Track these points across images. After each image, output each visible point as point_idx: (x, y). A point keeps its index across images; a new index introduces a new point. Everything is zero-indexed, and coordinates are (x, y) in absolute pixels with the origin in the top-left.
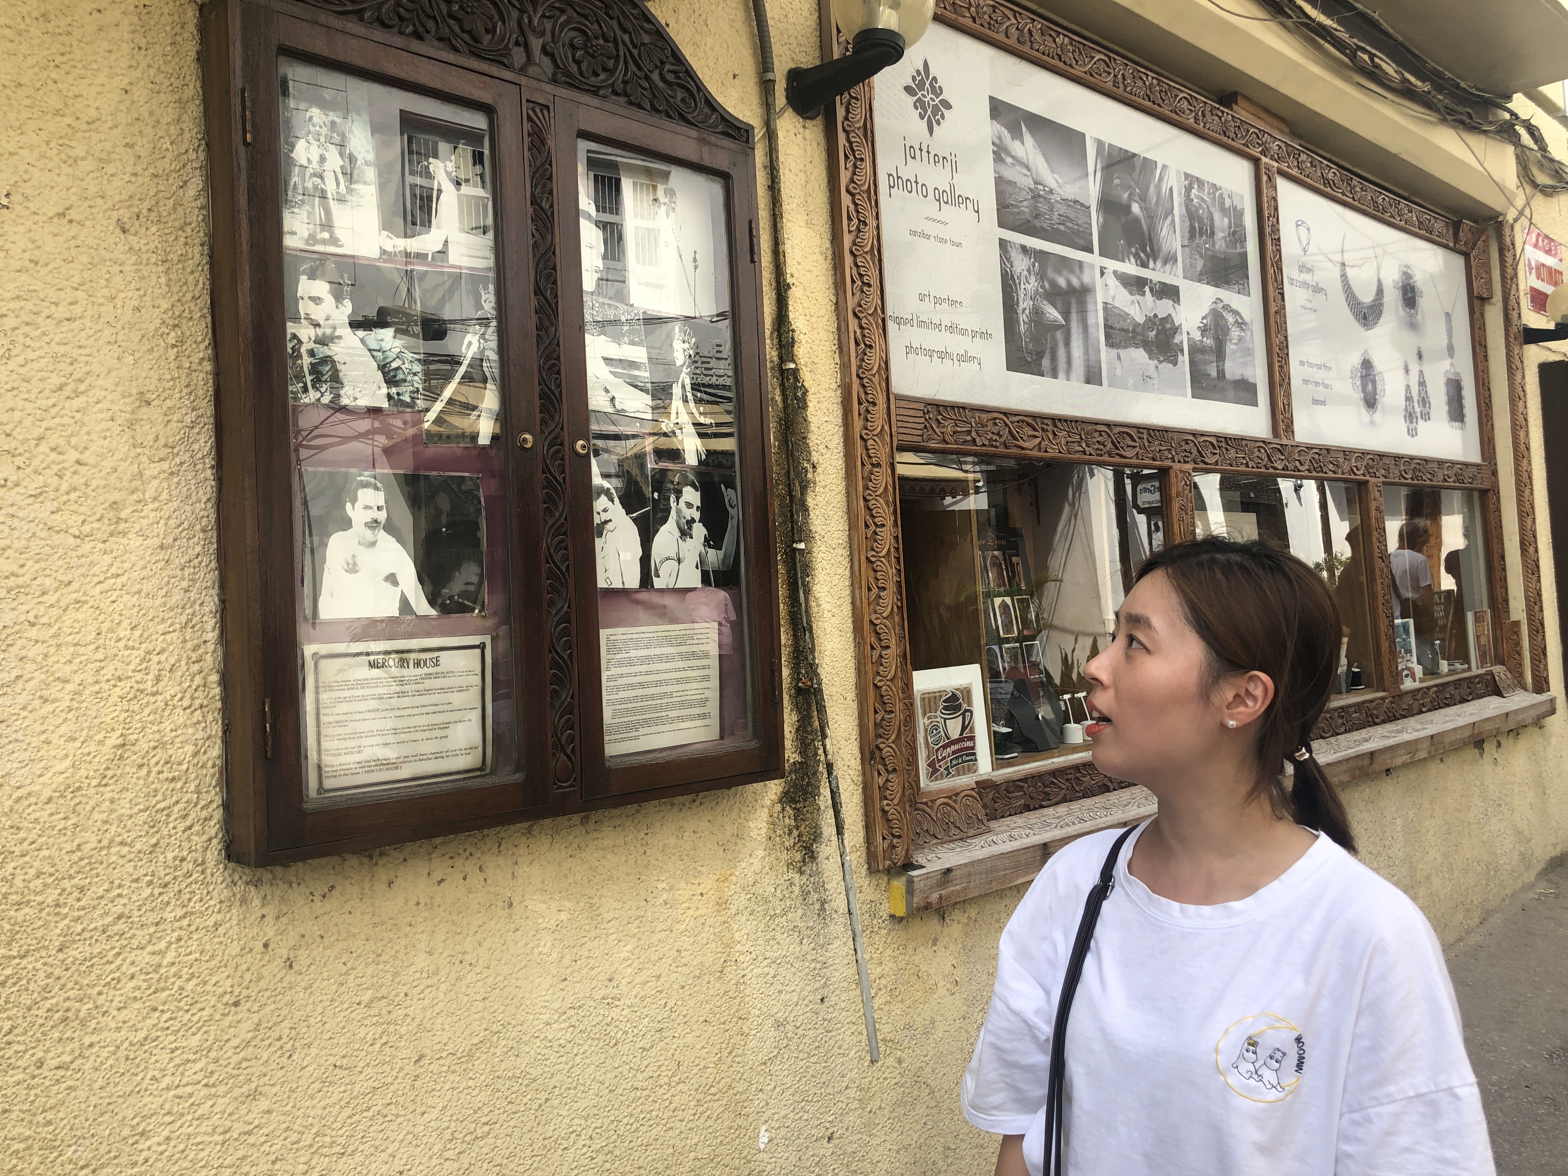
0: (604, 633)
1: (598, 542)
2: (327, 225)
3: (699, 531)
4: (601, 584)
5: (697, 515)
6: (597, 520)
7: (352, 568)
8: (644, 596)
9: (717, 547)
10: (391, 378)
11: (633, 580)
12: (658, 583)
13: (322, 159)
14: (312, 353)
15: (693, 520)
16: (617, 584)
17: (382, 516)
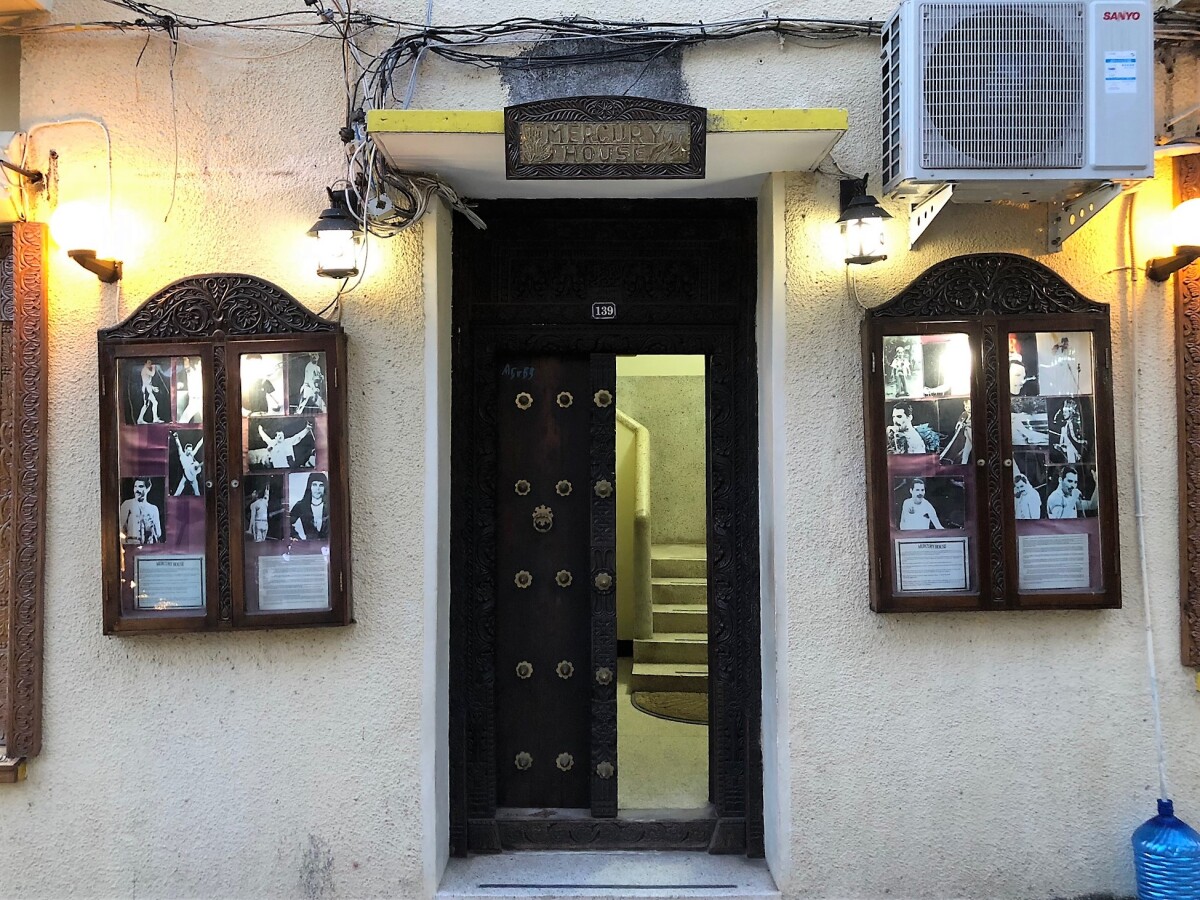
0: (1020, 538)
1: (1017, 500)
2: (904, 389)
4: (1018, 516)
5: (1075, 485)
6: (1016, 491)
7: (912, 512)
9: (1088, 498)
10: (927, 442)
11: (1037, 515)
12: (1051, 517)
13: (903, 364)
14: (897, 436)
15: (1072, 488)
16: (1027, 518)
17: (923, 493)
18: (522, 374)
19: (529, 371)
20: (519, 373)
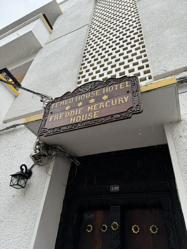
18: (90, 217)
19: (92, 216)
20: (89, 216)
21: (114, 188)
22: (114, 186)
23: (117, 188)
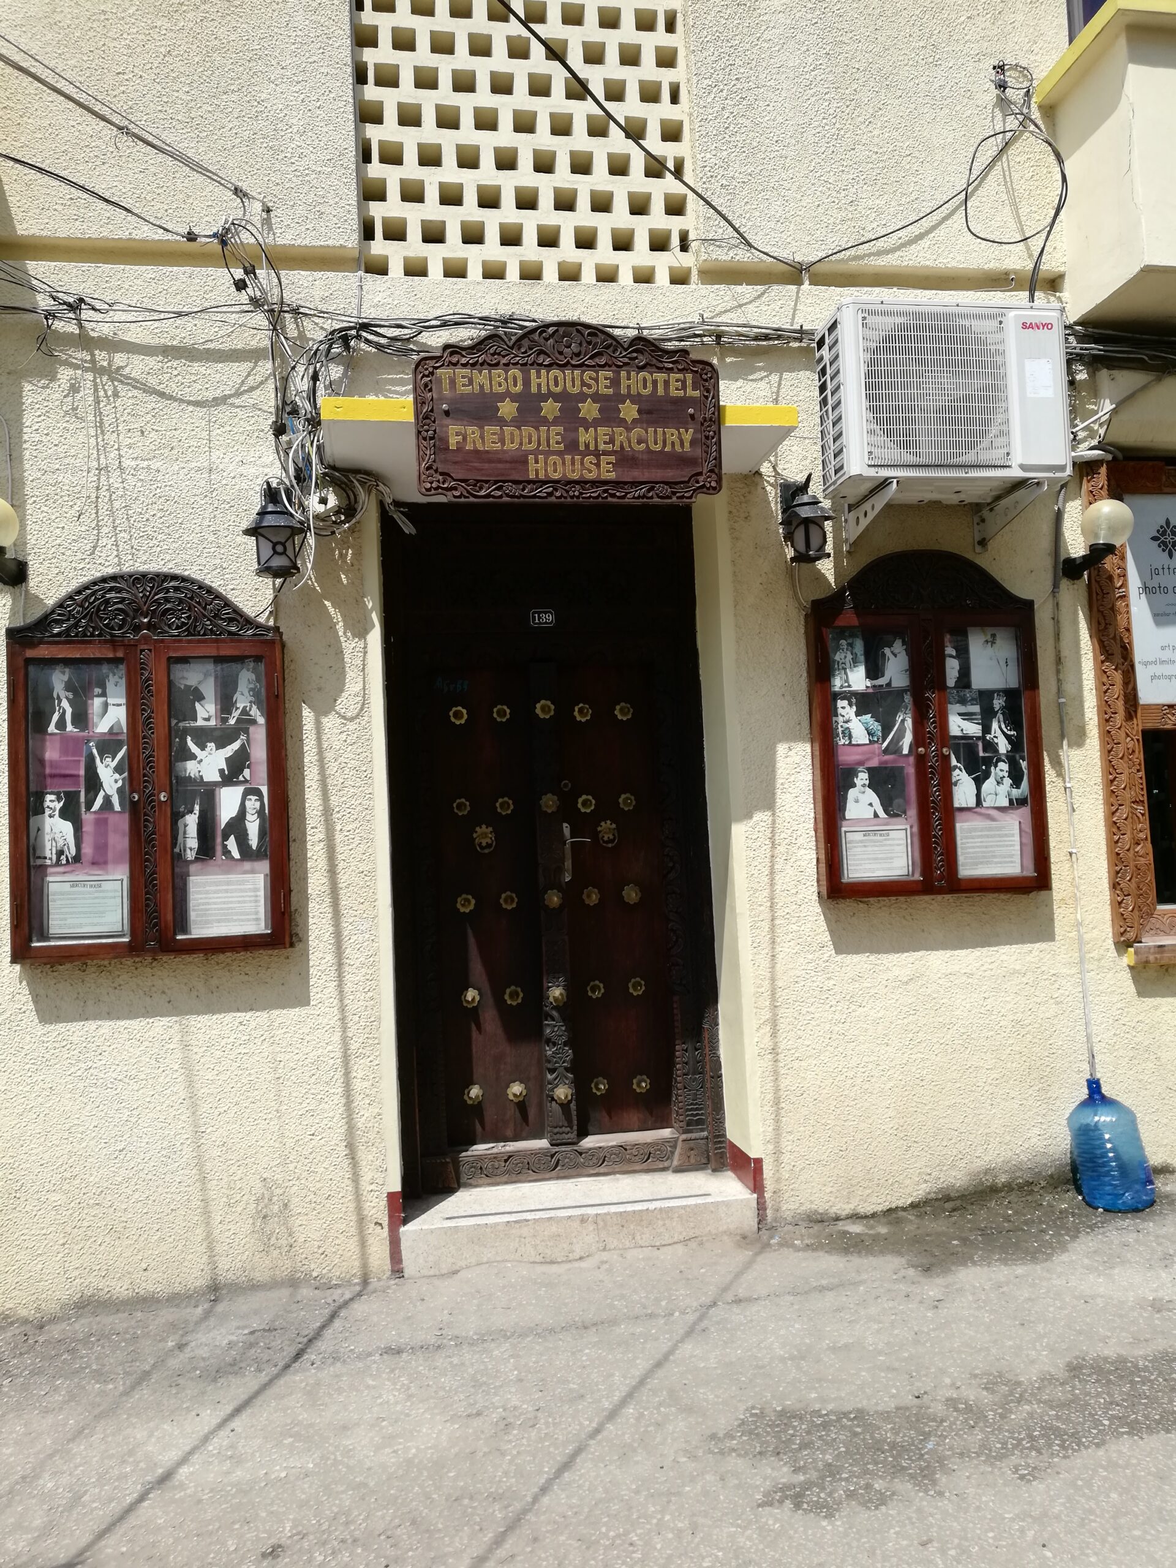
0: (958, 826)
1: (955, 789)
2: (847, 681)
3: (1008, 781)
4: (956, 805)
5: (1006, 775)
6: (954, 780)
7: (857, 801)
8: (978, 810)
9: (1018, 787)
10: (870, 733)
11: (972, 802)
12: (985, 804)
13: (845, 657)
14: (842, 727)
15: (1004, 777)
16: (964, 805)
17: (867, 782)
18: (455, 687)
19: (462, 685)
20: (452, 687)
21: (539, 618)
22: (539, 613)
23: (548, 618)
